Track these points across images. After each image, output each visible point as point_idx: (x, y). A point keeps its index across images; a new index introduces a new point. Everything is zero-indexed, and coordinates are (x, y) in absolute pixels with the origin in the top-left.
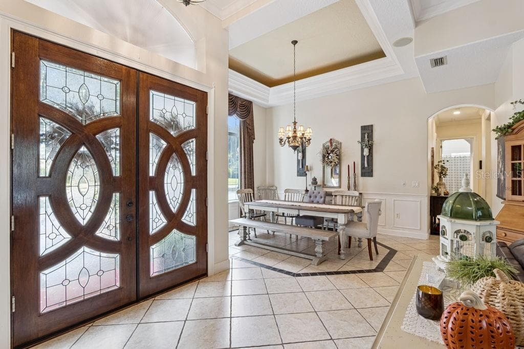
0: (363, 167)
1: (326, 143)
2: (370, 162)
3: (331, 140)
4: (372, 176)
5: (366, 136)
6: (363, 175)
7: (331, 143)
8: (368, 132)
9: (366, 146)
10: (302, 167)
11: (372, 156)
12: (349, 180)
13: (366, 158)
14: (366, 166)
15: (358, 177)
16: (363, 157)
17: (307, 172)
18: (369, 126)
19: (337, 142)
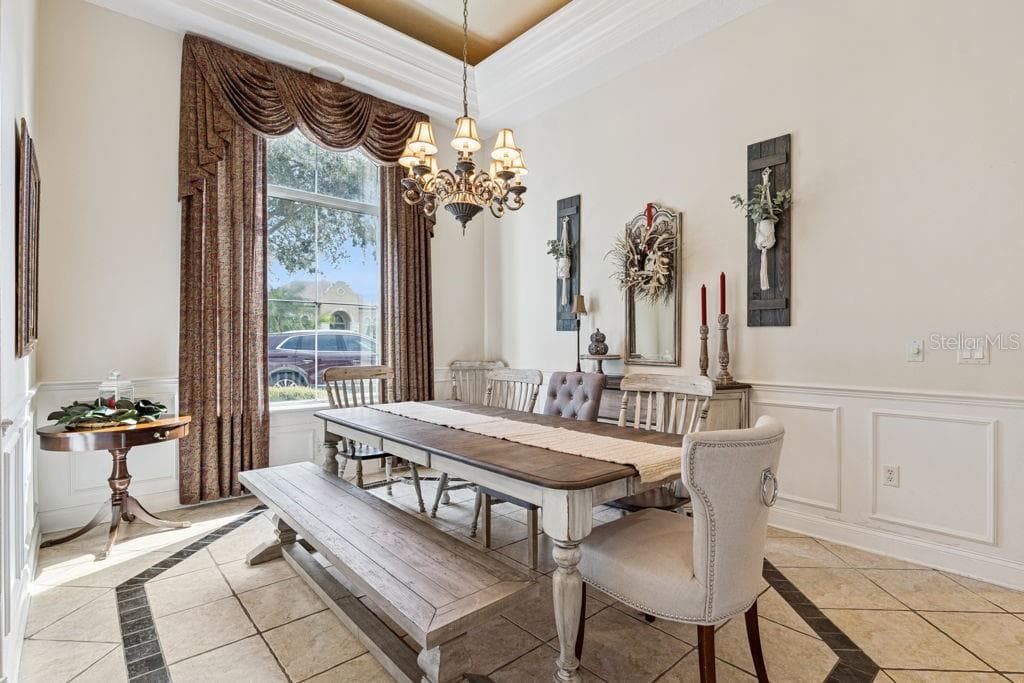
0: (754, 292)
1: (637, 219)
2: (780, 272)
3: (650, 206)
4: (788, 323)
5: (765, 178)
6: (756, 319)
7: (650, 218)
8: (773, 161)
9: (766, 211)
10: (571, 301)
11: (788, 250)
12: (705, 340)
13: (764, 258)
14: (764, 285)
15: (737, 326)
16: (753, 253)
17: (583, 318)
18: (774, 141)
19: (670, 213)
